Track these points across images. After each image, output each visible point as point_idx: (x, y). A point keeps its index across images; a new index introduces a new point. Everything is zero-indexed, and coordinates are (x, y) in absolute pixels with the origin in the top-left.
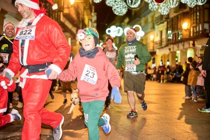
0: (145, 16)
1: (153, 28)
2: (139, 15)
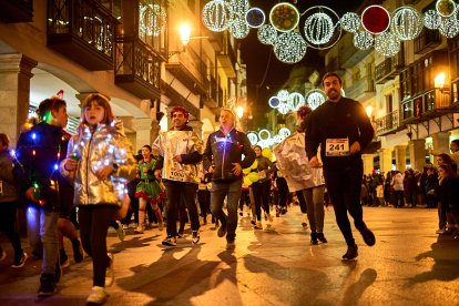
0: (353, 65)
1: (373, 90)
2: (340, 64)
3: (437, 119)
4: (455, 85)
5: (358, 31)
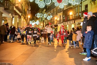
2: (50, 8)
3: (70, 21)
4: (74, 15)
5: (56, 2)
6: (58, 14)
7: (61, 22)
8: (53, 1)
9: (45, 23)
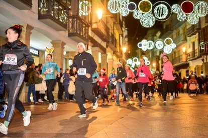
0: (176, 28)
1: (186, 40)
2: (171, 28)
5: (179, 13)
6: (188, 38)
7: (196, 57)
8: (174, 11)
9: (160, 62)
